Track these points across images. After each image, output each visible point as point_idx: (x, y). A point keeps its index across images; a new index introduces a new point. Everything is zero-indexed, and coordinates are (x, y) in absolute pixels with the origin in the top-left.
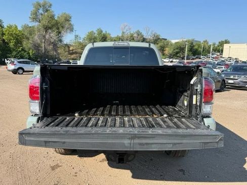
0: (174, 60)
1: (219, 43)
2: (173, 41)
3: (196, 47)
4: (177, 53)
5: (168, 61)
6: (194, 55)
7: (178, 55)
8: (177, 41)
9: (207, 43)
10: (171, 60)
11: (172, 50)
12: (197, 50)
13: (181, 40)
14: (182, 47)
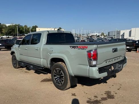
0: (10, 37)
1: (33, 27)
2: (7, 25)
3: (21, 29)
4: (10, 32)
5: (6, 37)
6: (21, 34)
7: (11, 33)
8: (9, 25)
9: (27, 27)
10: (7, 36)
11: (7, 30)
12: (22, 31)
13: (12, 24)
14: (13, 28)
